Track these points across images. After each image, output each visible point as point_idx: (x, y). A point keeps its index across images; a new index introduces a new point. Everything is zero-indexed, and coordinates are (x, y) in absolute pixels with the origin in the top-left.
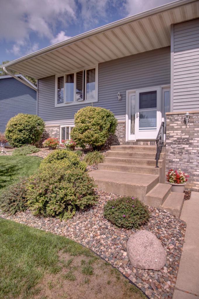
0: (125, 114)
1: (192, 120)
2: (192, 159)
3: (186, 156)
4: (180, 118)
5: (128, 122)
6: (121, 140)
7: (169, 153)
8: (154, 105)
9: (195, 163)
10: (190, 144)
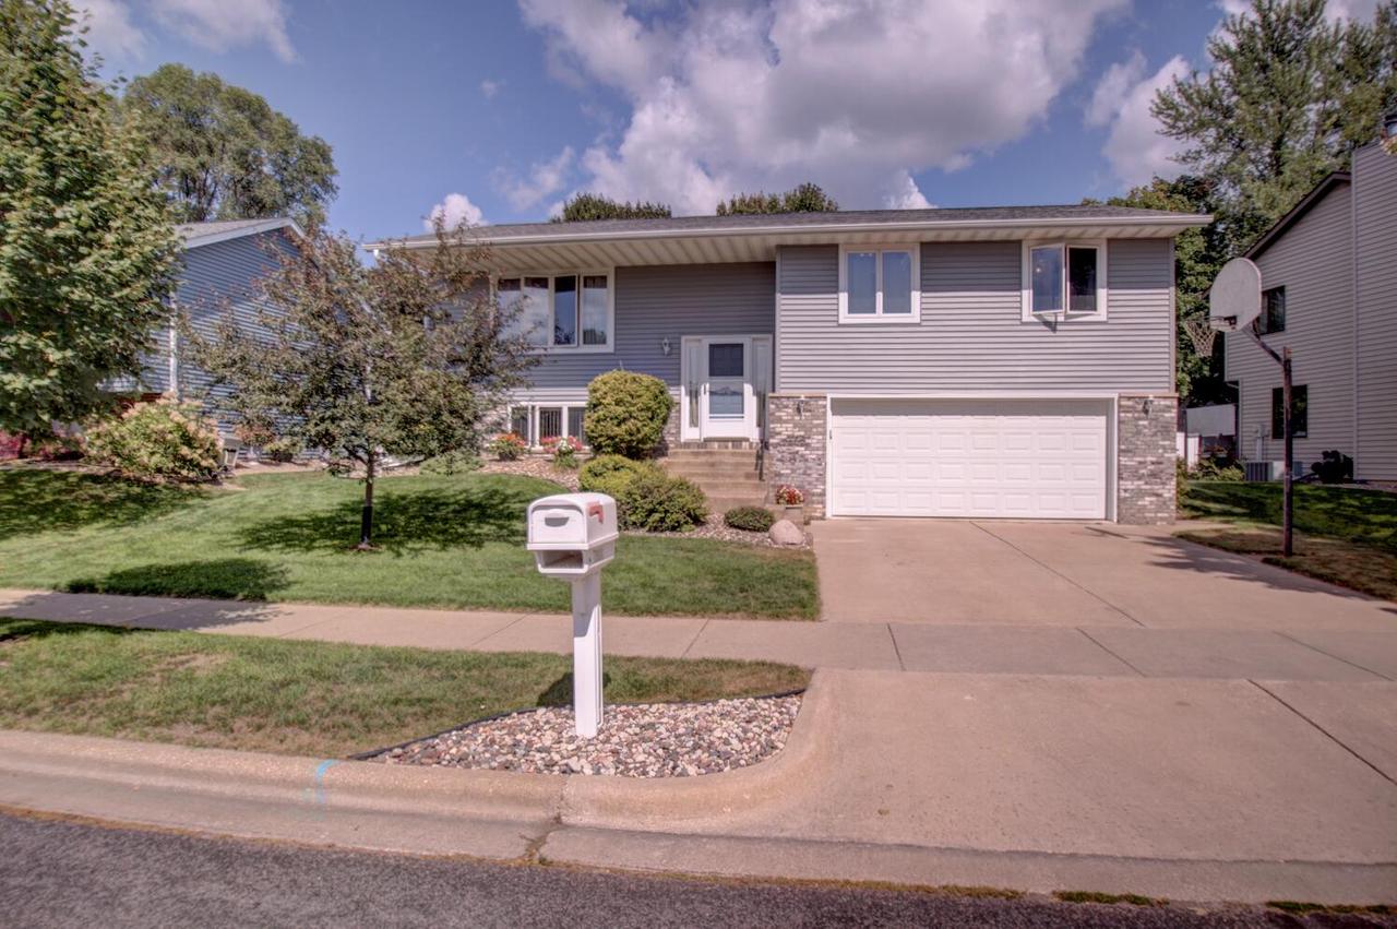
0: (679, 385)
1: (809, 408)
2: (810, 468)
3: (802, 465)
4: (791, 403)
5: (685, 401)
6: (671, 439)
7: (774, 462)
8: (738, 371)
9: (815, 476)
10: (807, 446)
